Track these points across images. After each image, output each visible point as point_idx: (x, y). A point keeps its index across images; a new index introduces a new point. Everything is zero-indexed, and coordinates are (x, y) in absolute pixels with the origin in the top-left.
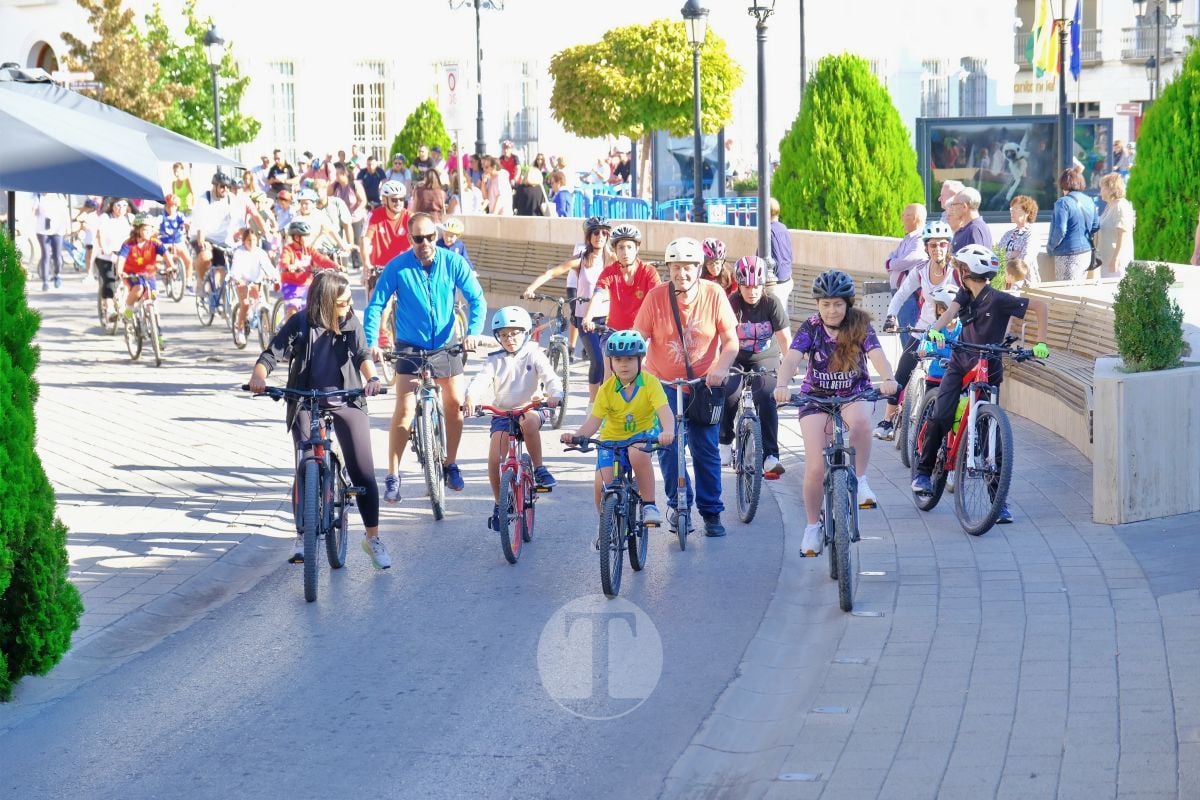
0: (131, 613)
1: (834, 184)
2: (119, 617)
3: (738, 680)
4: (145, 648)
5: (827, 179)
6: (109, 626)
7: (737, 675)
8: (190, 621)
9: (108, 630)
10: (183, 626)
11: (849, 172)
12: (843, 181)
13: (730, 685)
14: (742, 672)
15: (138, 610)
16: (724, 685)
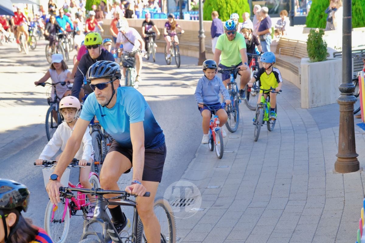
0: (9, 143)
1: (222, 7)
2: (5, 144)
3: (195, 159)
4: (14, 154)
5: (220, 5)
6: (3, 147)
7: (195, 157)
8: (28, 145)
9: (3, 148)
10: (25, 147)
11: (227, 3)
12: (225, 6)
13: (193, 160)
14: (196, 156)
15: (12, 142)
16: (191, 160)
